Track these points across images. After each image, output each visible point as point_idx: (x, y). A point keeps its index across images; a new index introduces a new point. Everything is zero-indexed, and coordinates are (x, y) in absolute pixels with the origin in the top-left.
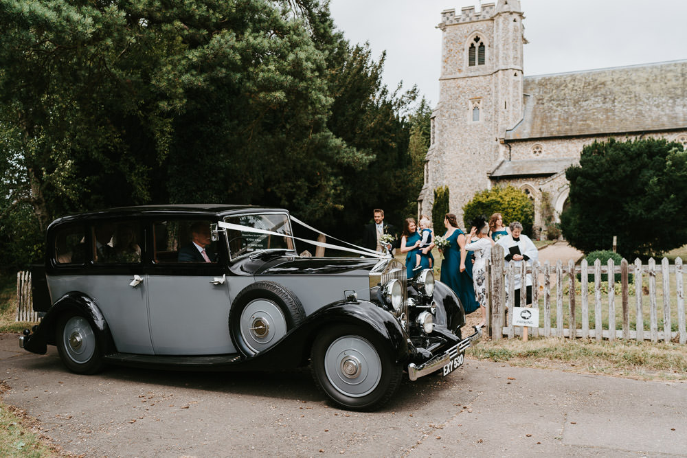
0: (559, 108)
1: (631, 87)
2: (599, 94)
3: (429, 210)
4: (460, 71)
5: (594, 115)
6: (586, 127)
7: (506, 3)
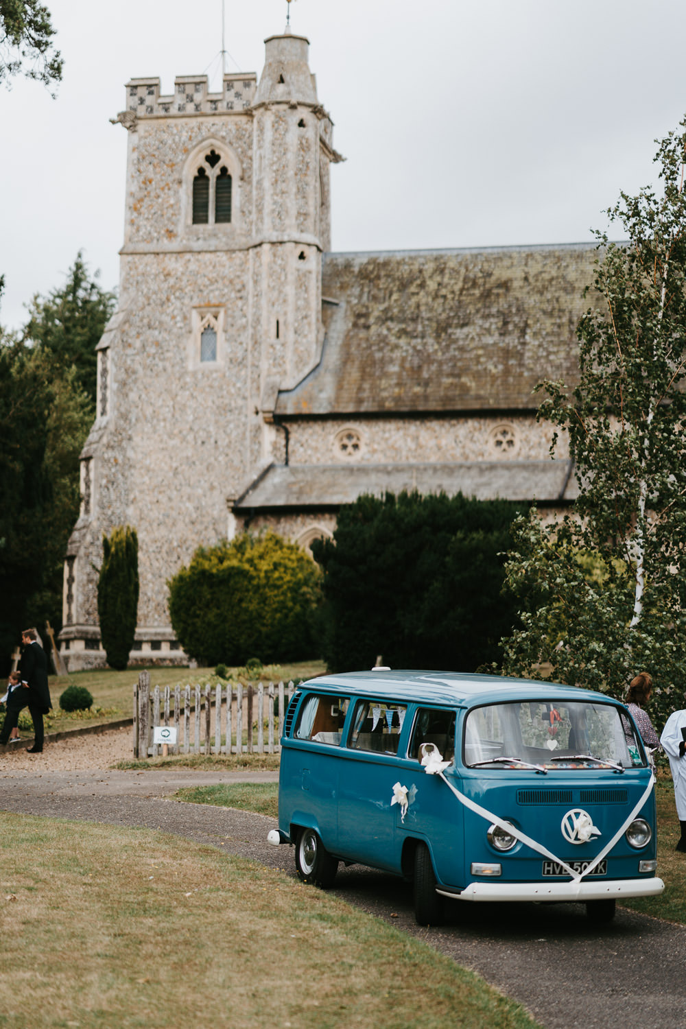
0: (403, 342)
1: (564, 298)
2: (494, 310)
3: (90, 581)
4: (170, 234)
5: (478, 363)
6: (457, 392)
7: (282, 80)
